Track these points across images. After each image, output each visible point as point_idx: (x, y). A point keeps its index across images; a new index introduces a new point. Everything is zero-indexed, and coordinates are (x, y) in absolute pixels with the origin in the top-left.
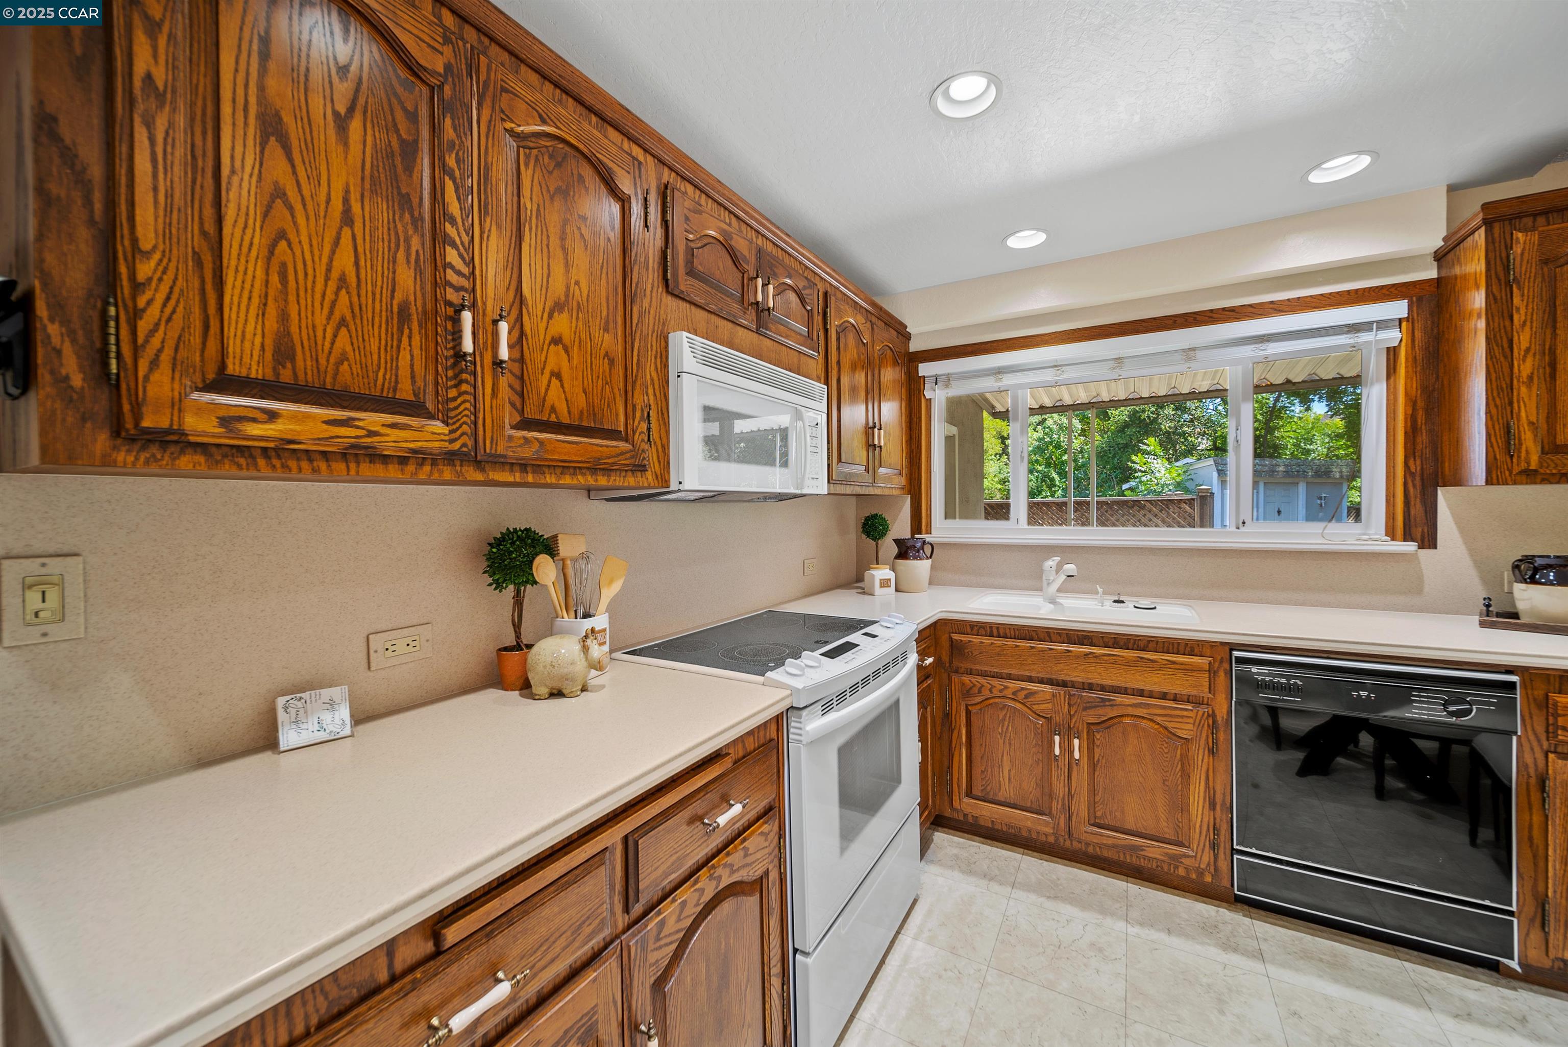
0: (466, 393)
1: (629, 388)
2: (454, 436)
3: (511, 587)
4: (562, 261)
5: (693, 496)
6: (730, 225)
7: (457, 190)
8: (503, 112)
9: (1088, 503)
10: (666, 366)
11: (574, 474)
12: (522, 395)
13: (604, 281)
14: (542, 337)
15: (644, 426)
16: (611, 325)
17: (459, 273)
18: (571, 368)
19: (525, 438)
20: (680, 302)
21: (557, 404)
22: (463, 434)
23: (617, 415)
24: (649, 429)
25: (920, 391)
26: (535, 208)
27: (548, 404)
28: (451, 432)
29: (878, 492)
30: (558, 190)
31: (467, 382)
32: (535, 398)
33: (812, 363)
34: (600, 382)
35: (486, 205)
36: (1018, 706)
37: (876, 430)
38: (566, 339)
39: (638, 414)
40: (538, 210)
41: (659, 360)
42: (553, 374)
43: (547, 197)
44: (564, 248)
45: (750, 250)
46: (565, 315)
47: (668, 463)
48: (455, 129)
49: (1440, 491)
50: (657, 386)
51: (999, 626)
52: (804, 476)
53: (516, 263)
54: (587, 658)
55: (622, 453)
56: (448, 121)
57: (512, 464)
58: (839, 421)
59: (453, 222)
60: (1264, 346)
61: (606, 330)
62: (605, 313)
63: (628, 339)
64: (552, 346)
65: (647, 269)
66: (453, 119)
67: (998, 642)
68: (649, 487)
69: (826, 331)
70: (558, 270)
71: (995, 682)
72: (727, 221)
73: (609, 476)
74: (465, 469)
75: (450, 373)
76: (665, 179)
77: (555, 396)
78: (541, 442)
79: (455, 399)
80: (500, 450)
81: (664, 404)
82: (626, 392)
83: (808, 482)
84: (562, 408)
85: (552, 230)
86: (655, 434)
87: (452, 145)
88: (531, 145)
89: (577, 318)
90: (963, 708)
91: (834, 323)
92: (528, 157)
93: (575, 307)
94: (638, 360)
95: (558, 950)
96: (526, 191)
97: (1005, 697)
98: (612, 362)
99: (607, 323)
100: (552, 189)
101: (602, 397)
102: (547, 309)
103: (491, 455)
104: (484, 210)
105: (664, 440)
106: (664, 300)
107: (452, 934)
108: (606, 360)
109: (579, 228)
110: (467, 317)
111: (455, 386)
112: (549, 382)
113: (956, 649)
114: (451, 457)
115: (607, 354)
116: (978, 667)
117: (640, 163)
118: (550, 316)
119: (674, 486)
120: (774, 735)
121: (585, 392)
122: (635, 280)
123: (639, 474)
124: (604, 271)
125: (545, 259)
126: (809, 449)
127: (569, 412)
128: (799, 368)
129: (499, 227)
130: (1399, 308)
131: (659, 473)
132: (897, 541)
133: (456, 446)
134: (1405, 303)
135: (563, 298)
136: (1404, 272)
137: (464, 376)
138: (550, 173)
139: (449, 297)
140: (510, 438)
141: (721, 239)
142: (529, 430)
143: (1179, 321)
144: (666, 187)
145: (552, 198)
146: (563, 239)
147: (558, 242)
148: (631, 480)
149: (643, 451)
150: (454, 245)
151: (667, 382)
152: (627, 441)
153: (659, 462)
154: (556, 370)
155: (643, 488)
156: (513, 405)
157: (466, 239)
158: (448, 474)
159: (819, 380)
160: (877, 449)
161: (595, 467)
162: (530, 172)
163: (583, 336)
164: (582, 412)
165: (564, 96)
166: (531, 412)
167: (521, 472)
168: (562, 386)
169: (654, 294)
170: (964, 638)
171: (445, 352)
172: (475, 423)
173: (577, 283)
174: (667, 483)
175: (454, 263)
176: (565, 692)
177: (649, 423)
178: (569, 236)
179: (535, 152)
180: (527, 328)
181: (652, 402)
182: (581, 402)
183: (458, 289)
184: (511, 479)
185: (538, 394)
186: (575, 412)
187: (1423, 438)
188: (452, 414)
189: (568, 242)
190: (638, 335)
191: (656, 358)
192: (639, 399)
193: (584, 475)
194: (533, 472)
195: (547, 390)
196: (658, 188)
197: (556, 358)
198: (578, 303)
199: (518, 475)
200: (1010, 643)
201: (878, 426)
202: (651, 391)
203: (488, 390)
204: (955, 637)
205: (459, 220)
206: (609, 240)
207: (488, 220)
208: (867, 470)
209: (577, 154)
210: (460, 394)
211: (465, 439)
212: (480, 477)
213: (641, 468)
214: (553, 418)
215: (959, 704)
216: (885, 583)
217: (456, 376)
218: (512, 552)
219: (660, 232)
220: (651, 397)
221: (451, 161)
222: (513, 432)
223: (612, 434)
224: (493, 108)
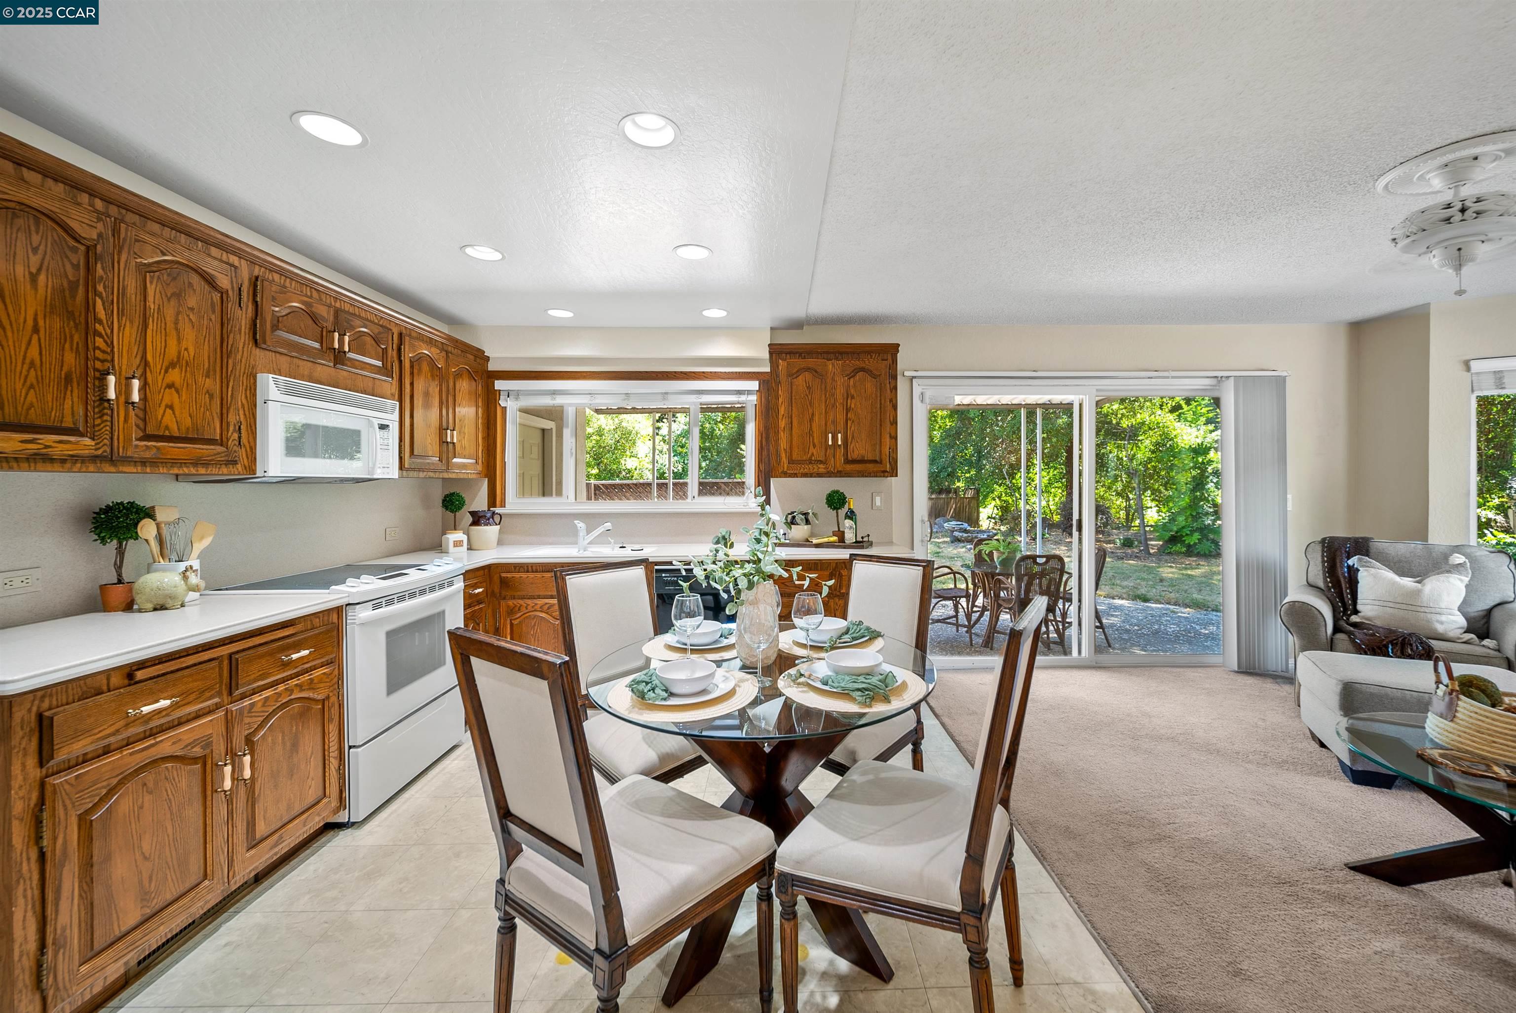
0: (106, 421)
1: (225, 411)
2: (98, 446)
3: (115, 542)
4: (175, 337)
5: (275, 480)
6: (311, 297)
7: (103, 304)
8: (135, 254)
9: (666, 484)
10: (255, 395)
11: (181, 467)
12: (145, 420)
13: (206, 347)
14: (160, 385)
15: (236, 436)
16: (211, 373)
17: (104, 352)
18: (180, 402)
19: (146, 446)
20: (267, 352)
21: (170, 424)
22: (105, 445)
23: (215, 429)
24: (240, 438)
25: (495, 400)
26: (156, 308)
27: (163, 425)
28: (96, 444)
29: (453, 476)
30: (173, 294)
31: (107, 414)
32: (154, 422)
33: (387, 385)
34: (202, 409)
35: (123, 310)
36: (543, 615)
37: (449, 431)
38: (177, 384)
39: (231, 428)
40: (159, 308)
41: (248, 392)
42: (167, 406)
43: (165, 299)
44: (177, 329)
45: (328, 313)
46: (177, 370)
47: (255, 459)
48: (103, 269)
49: (772, 480)
50: (246, 409)
51: (532, 565)
52: (374, 465)
53: (142, 341)
54: (186, 584)
55: (219, 453)
56: (99, 266)
57: (136, 462)
58: (412, 425)
59: (100, 322)
60: (701, 396)
61: (208, 376)
62: (206, 366)
63: (225, 380)
64: (167, 390)
65: (240, 334)
66: (102, 264)
67: (531, 575)
68: (239, 474)
69: (400, 362)
70: (172, 343)
71: (529, 602)
72: (309, 294)
73: (207, 468)
74: (103, 465)
75: (97, 410)
76: (256, 273)
77: (169, 419)
78: (158, 448)
79: (99, 425)
80: (129, 454)
81: (252, 420)
82: (222, 414)
83: (379, 471)
84: (174, 427)
85: (168, 319)
86: (244, 440)
87: (102, 278)
88: (155, 269)
89: (186, 371)
90: (508, 622)
91: (408, 355)
92: (152, 278)
93: (184, 364)
94: (232, 394)
95: (191, 699)
96: (150, 298)
97: (535, 610)
98: (211, 397)
99: (208, 371)
100: (169, 295)
101: (204, 418)
102: (164, 367)
103: (122, 457)
104: (121, 313)
105: (252, 444)
106: (253, 352)
107: (140, 675)
108: (207, 395)
109: (188, 316)
110: (112, 379)
111: (100, 417)
112: (165, 411)
113: (504, 583)
114: (94, 459)
115: (208, 392)
116: (519, 593)
117: (236, 267)
118: (166, 371)
119: (259, 473)
120: (335, 620)
121: (190, 416)
122: (230, 343)
123: (231, 466)
124: (207, 340)
125: (163, 337)
126: (379, 447)
127: (179, 429)
128: (373, 389)
129: (131, 322)
130: (754, 385)
131: (247, 464)
132: (473, 514)
133: (99, 452)
134: (757, 383)
135: (175, 360)
136: (758, 366)
137: (106, 411)
138: (168, 285)
139: (97, 366)
140: (137, 446)
141: (303, 307)
142: (149, 441)
143: (660, 375)
144: (257, 278)
145: (169, 300)
146: (176, 323)
147: (173, 325)
148: (225, 470)
149: (235, 451)
150: (101, 336)
151: (255, 406)
152: (222, 445)
153: (248, 458)
154: (169, 404)
155: (234, 475)
156: (137, 426)
157: (109, 331)
158: (92, 468)
159: (392, 397)
160: (451, 446)
161: (197, 462)
162: (153, 286)
163: (190, 382)
164: (188, 429)
165: (178, 234)
166: (150, 430)
167: (142, 466)
168: (174, 413)
169: (245, 349)
170: (509, 575)
171: (93, 398)
172: (112, 438)
173: (186, 349)
174: (254, 472)
175: (101, 346)
176: (168, 606)
177: (240, 433)
178: (180, 322)
179: (157, 274)
180: (150, 380)
181: (242, 419)
182: (188, 422)
183: (103, 361)
184: (135, 471)
185: (156, 419)
186: (183, 429)
187: (765, 453)
188: (97, 434)
189: (180, 325)
190: (232, 377)
191: (246, 390)
192: (232, 418)
193: (187, 467)
194: (151, 466)
195: (163, 416)
196: (250, 279)
197: (170, 396)
198: (187, 362)
199: (139, 468)
200: (539, 575)
201: (451, 427)
202: (241, 412)
203: (122, 419)
204: (503, 575)
205: (105, 322)
206: (211, 320)
207: (124, 319)
208: (440, 460)
209: (187, 269)
210: (103, 422)
211: (105, 448)
212: (113, 469)
213: (234, 462)
214: (167, 433)
215: (505, 620)
216: (458, 544)
217: (100, 412)
218: (119, 518)
219: (251, 307)
220: (242, 416)
221: (100, 288)
222: (138, 443)
223: (211, 441)
224: (129, 253)
